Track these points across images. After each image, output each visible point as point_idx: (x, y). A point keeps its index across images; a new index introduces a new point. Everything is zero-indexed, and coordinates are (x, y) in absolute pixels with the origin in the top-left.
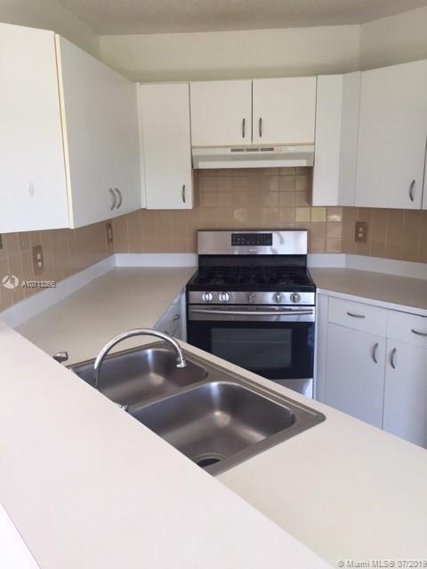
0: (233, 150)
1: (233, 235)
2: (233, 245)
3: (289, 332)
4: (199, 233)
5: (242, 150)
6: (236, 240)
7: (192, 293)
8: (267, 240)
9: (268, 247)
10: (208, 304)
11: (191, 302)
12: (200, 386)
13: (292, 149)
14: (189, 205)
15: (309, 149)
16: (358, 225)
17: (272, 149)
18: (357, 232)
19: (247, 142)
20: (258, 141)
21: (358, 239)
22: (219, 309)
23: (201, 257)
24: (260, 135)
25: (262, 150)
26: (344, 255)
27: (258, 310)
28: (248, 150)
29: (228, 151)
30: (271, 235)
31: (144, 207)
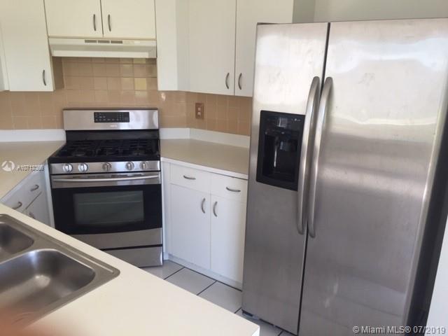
0: (86, 41)
1: (95, 113)
2: (95, 122)
3: (140, 193)
4: (65, 112)
5: (95, 41)
6: (99, 118)
7: (53, 165)
8: (125, 118)
9: (126, 123)
10: (69, 174)
11: (53, 173)
12: (22, 255)
13: (137, 43)
14: (50, 87)
15: (152, 44)
16: (198, 105)
17: (121, 42)
18: (197, 111)
19: (98, 34)
20: (108, 35)
21: (197, 116)
22: (79, 178)
23: (68, 132)
24: (110, 30)
25: (112, 42)
26: (188, 129)
27: (113, 177)
28: (100, 42)
29: (82, 42)
30: (128, 113)
31: (6, 89)
